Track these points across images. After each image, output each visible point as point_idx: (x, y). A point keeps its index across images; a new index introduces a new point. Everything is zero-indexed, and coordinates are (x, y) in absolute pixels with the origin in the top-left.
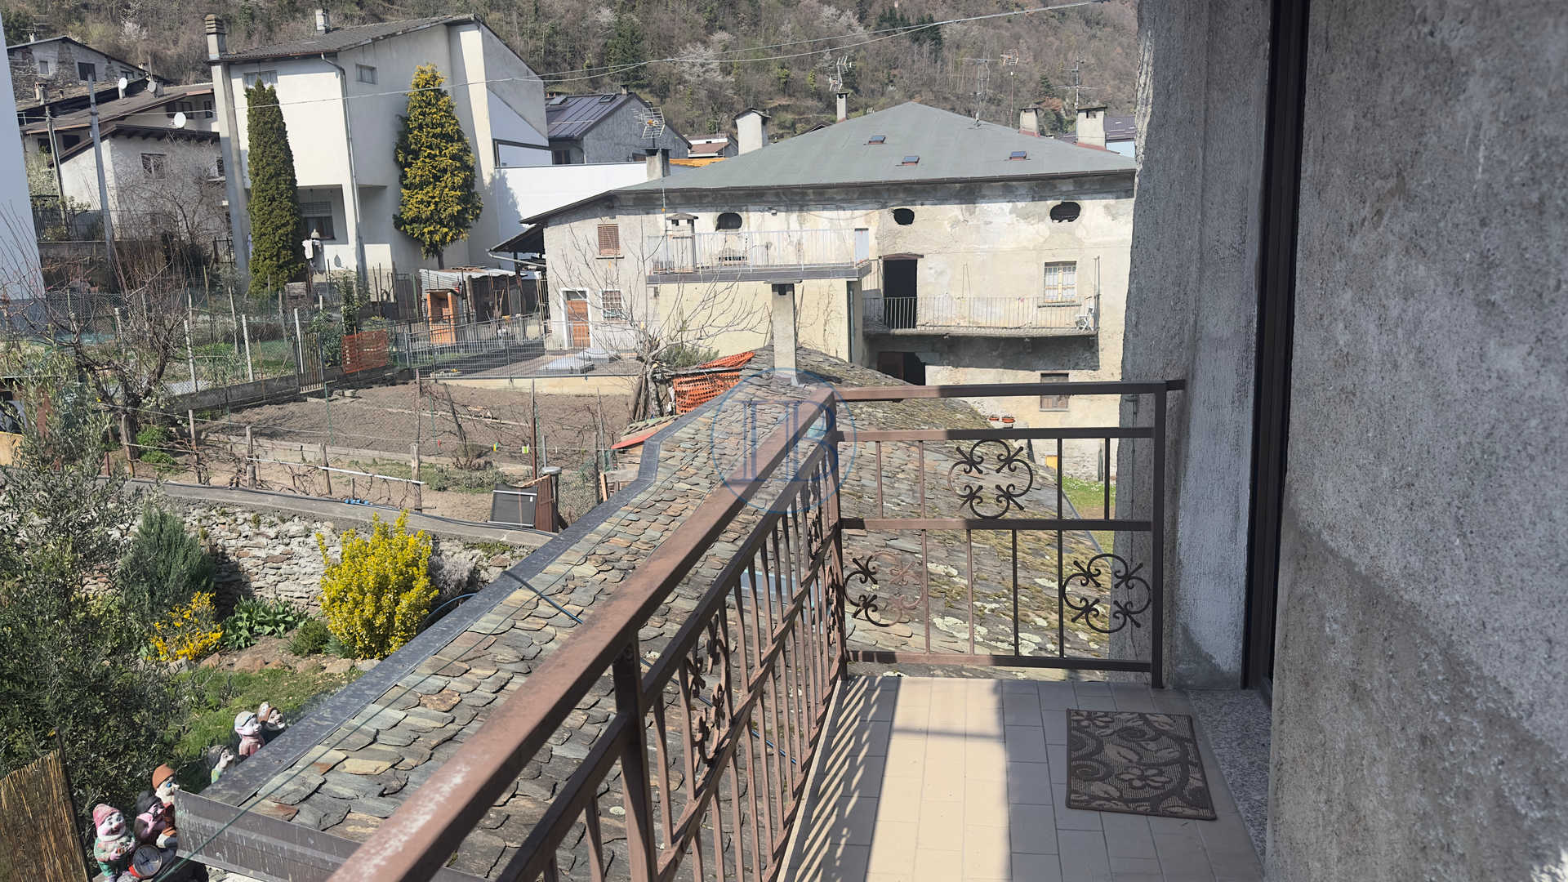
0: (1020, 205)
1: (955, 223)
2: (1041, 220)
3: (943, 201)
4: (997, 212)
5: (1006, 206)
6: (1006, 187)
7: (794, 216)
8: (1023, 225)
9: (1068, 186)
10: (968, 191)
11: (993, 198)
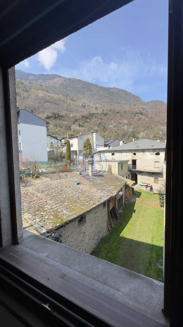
0: (151, 153)
1: (141, 155)
2: (154, 155)
3: (140, 152)
4: (148, 154)
5: (149, 153)
6: (149, 150)
7: (121, 154)
8: (151, 156)
9: (158, 150)
10: (143, 151)
11: (147, 152)
